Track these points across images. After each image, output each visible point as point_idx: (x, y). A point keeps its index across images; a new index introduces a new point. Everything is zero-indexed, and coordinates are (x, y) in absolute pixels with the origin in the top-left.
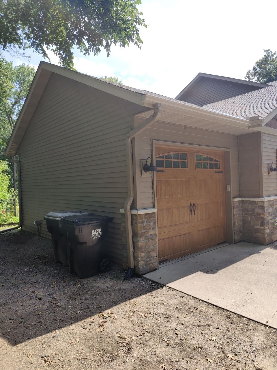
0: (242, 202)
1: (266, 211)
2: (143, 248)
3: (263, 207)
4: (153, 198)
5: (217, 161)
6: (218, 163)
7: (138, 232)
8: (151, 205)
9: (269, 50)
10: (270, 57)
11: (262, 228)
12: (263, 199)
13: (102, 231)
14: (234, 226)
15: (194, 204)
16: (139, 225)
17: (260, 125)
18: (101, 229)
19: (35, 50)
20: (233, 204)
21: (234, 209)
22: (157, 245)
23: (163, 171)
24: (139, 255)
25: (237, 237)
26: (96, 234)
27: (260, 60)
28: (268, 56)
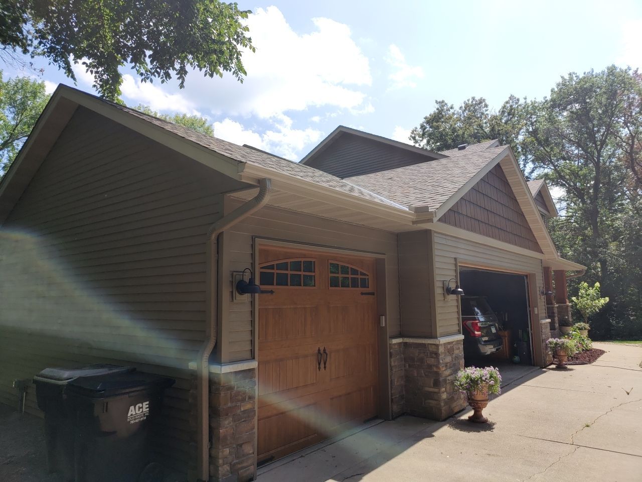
0: (404, 346)
1: (441, 361)
2: (229, 438)
3: (437, 354)
4: (252, 342)
5: (365, 274)
6: (367, 277)
7: (221, 407)
8: (248, 355)
9: (443, 102)
10: (445, 112)
11: (436, 390)
12: (436, 341)
13: (151, 407)
14: (391, 388)
15: (324, 350)
16: (222, 394)
17: (431, 220)
18: (148, 403)
19: (52, 60)
20: (391, 348)
21: (391, 356)
22: (256, 430)
23: (272, 292)
24: (220, 454)
25: (395, 408)
26: (136, 414)
27: (430, 115)
28: (442, 110)
